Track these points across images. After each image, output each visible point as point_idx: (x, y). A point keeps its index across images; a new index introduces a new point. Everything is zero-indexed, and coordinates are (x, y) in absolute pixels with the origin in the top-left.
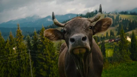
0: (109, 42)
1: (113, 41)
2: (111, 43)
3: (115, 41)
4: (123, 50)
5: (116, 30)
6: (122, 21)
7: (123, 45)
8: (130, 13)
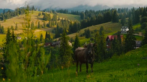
0: (45, 46)
1: (49, 45)
2: (46, 47)
3: (51, 46)
4: (64, 56)
5: (53, 32)
6: (60, 21)
7: (65, 50)
8: (71, 12)
